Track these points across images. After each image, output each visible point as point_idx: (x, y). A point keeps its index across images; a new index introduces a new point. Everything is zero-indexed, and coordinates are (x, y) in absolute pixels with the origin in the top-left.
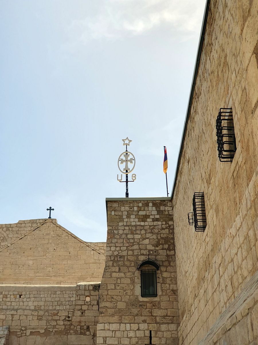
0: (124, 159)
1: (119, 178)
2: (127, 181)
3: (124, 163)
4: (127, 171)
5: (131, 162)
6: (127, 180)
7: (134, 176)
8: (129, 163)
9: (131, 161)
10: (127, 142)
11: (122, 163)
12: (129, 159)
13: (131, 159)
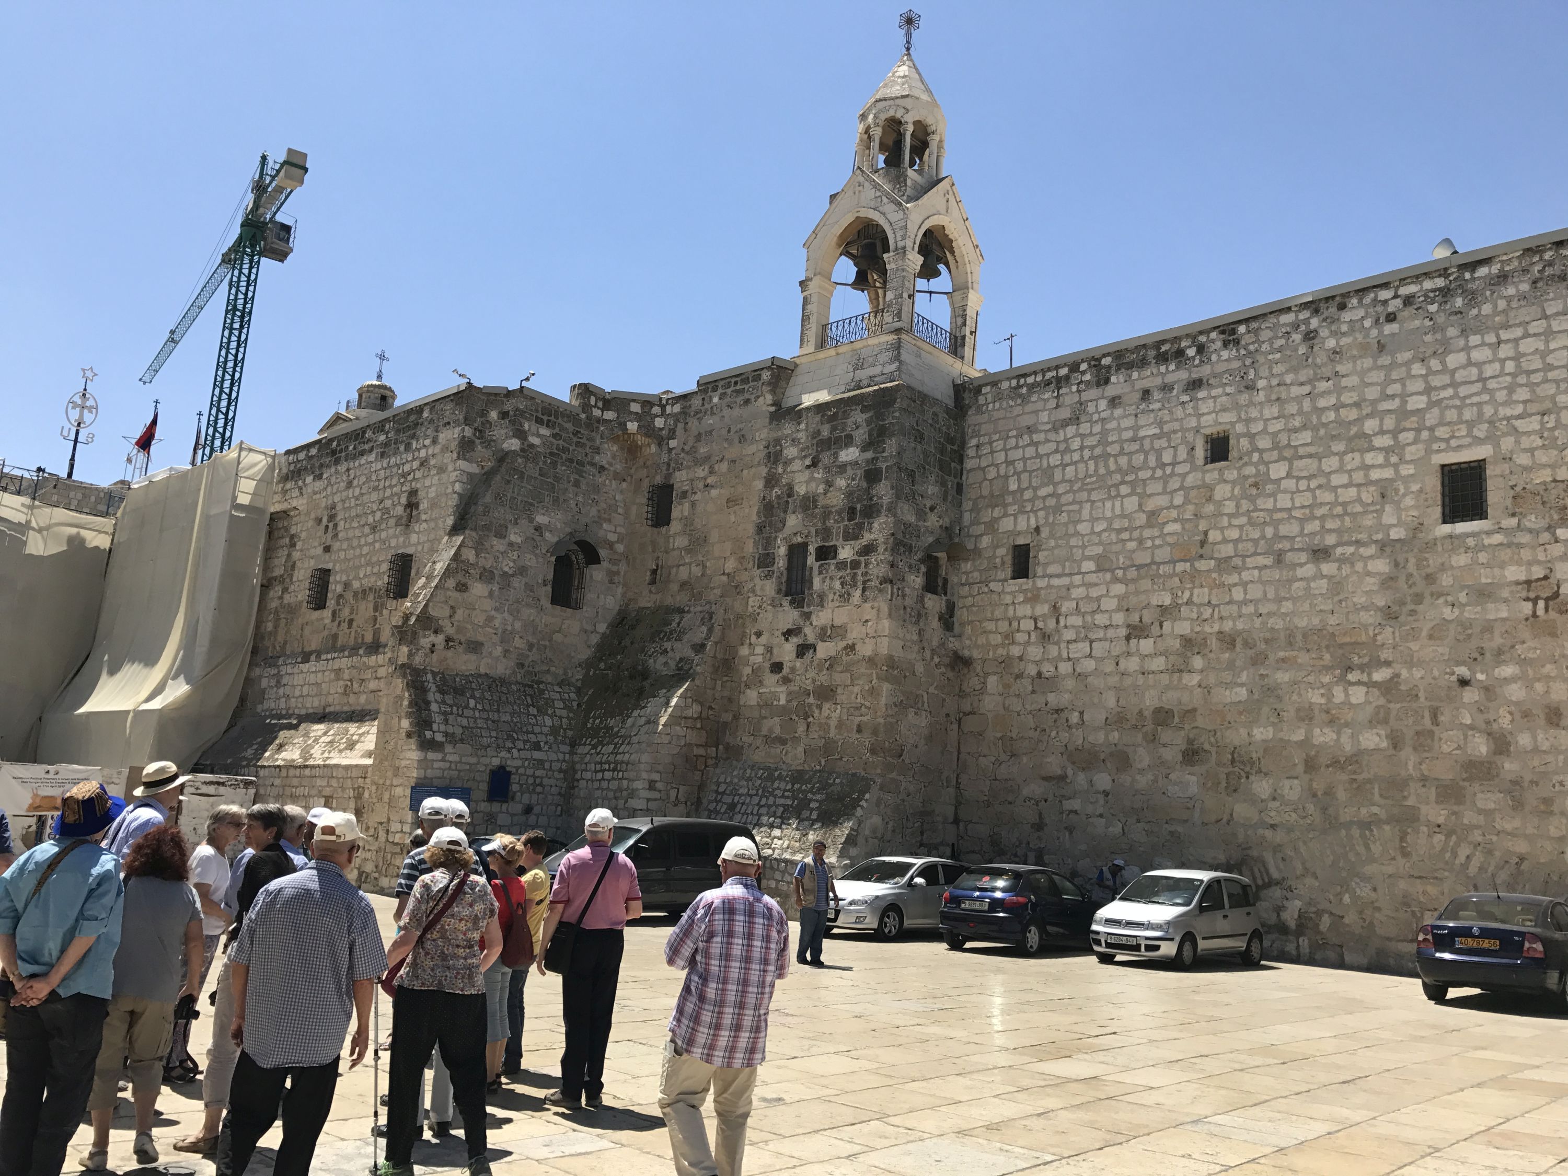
0: (79, 402)
1: (65, 433)
2: (76, 441)
3: (78, 409)
4: (79, 425)
5: (91, 412)
6: (76, 438)
7: (91, 438)
8: (86, 411)
9: (90, 409)
10: (88, 375)
11: (73, 408)
12: (88, 404)
13: (92, 407)
